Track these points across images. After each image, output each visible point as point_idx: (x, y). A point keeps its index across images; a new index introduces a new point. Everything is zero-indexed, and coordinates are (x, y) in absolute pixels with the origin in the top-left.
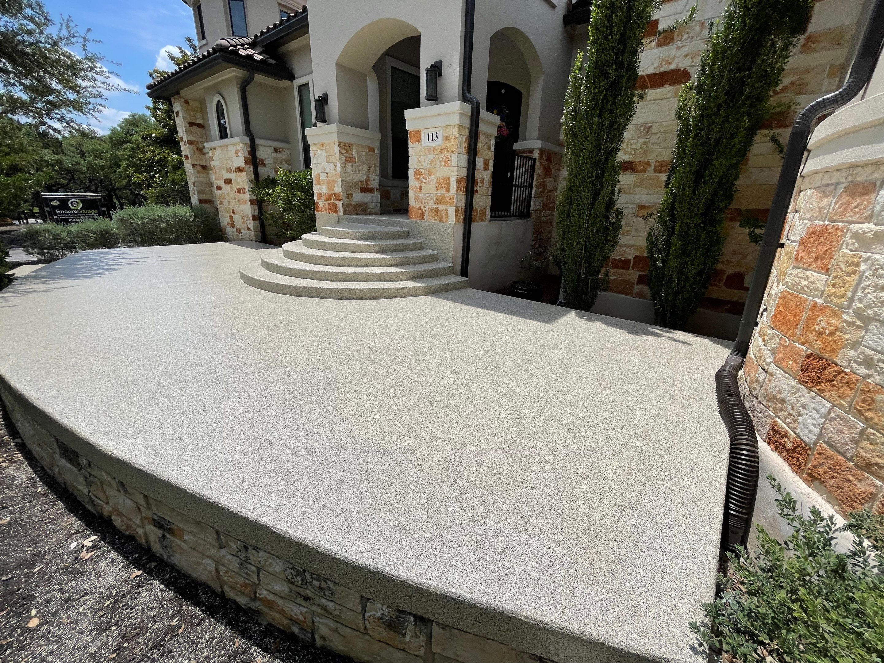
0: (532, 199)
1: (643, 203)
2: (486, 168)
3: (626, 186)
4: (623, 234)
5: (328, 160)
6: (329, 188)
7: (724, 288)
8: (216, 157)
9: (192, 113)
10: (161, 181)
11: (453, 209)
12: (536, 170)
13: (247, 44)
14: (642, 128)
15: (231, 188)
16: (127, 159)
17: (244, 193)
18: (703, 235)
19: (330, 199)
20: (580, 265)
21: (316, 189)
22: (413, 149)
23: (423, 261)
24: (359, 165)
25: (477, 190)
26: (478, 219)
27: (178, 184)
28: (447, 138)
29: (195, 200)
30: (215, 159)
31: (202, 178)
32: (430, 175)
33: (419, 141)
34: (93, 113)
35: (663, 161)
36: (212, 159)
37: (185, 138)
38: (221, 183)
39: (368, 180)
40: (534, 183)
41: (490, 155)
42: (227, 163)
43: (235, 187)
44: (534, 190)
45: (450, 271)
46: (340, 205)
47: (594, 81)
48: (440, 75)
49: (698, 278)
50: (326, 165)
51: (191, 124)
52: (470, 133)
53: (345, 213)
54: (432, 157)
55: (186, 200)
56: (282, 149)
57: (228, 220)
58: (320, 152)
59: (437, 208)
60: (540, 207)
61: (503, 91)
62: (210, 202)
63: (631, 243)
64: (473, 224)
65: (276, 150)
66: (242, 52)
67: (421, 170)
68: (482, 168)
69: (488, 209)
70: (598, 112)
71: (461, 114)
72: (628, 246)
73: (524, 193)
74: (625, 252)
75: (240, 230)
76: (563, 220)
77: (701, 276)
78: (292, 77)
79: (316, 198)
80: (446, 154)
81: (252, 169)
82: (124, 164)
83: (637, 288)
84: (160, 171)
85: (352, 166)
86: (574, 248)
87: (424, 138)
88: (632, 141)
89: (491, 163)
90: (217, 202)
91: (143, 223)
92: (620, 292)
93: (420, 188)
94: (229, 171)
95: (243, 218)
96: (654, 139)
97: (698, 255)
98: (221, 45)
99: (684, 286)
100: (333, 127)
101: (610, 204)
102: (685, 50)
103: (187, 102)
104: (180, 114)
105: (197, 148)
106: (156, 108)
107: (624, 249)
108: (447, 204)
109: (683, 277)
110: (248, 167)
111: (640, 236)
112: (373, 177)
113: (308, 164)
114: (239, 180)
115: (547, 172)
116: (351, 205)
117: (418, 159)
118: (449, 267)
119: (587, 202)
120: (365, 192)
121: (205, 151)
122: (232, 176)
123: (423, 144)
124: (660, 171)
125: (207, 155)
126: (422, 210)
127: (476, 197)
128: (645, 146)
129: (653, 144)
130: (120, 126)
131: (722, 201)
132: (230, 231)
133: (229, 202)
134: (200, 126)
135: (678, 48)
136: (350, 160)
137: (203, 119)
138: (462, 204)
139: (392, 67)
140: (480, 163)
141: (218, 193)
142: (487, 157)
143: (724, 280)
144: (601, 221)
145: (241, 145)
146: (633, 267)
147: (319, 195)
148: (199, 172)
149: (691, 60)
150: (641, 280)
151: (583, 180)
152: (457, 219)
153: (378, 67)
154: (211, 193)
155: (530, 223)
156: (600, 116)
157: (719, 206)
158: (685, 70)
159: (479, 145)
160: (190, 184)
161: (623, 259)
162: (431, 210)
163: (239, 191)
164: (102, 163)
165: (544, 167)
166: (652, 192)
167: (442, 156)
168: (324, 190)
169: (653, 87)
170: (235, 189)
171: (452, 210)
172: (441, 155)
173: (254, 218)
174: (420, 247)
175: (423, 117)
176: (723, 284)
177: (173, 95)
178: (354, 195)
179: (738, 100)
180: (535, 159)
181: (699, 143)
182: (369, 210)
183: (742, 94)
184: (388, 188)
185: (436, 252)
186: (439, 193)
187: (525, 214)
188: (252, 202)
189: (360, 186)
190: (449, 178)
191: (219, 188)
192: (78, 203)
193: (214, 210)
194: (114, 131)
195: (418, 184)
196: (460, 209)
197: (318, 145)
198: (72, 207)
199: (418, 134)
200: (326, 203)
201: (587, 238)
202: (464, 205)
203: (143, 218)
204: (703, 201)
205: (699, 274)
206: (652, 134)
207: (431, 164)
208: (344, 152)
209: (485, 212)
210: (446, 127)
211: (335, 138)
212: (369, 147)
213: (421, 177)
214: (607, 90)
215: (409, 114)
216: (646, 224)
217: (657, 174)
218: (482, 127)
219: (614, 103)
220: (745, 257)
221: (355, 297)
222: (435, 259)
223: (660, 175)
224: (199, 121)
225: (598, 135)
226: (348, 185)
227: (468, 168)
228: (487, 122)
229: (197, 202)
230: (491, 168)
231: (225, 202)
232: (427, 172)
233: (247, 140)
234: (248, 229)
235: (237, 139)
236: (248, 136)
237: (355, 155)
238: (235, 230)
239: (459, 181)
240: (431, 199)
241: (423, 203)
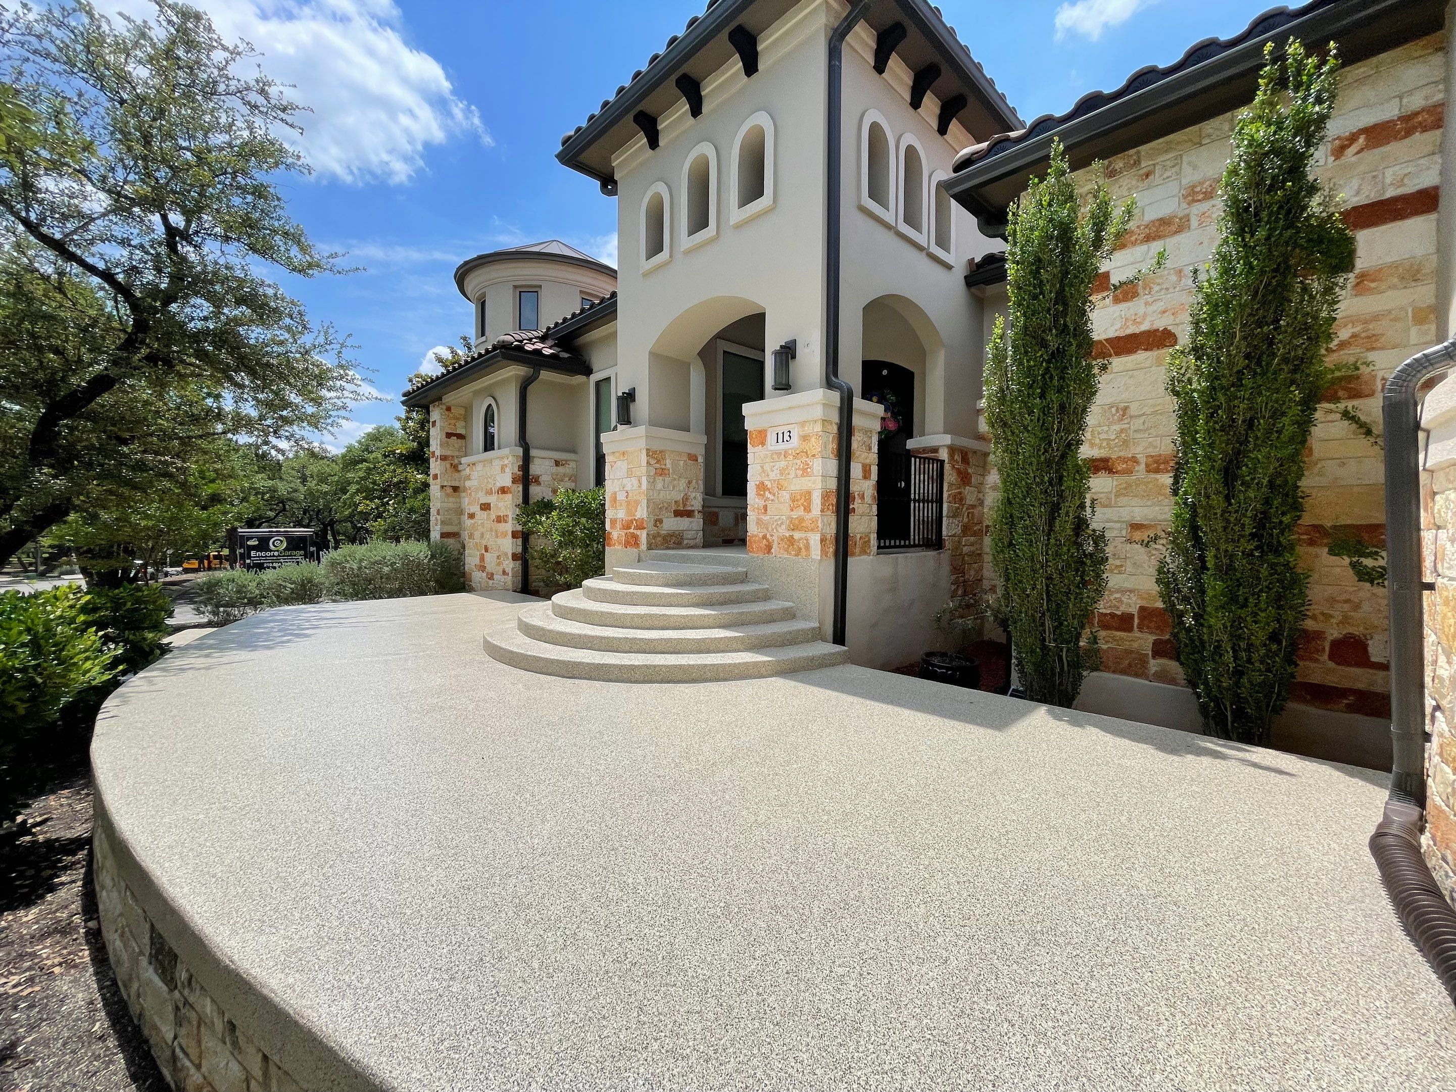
0: (944, 519)
1: (1138, 519)
2: (866, 475)
3: (1102, 495)
4: (1112, 571)
5: (630, 474)
6: (629, 512)
7: (1331, 665)
8: (475, 475)
9: (453, 422)
10: (395, 508)
11: (818, 537)
12: (945, 477)
13: (536, 338)
14: (1114, 410)
15: (488, 515)
16: (358, 483)
17: (506, 522)
18: (1264, 571)
19: (630, 528)
20: (1043, 625)
21: (609, 514)
22: (754, 454)
23: (770, 618)
24: (675, 479)
25: (854, 508)
26: (857, 550)
27: (415, 512)
28: (805, 438)
29: (435, 535)
30: (472, 477)
31: (451, 503)
32: (780, 489)
33: (763, 444)
34: (331, 429)
35: (1160, 455)
36: (468, 478)
37: (438, 453)
38: (476, 509)
39: (686, 499)
40: (945, 495)
41: (873, 457)
42: (488, 482)
43: (493, 514)
44: (945, 506)
45: (816, 635)
46: (643, 535)
47: (1026, 352)
48: (794, 357)
49: (1274, 647)
50: (625, 481)
51: (449, 435)
52: (840, 428)
53: (650, 548)
54: (783, 464)
55: (423, 533)
56: (566, 461)
57: (477, 561)
58: (619, 463)
59: (792, 536)
60: (959, 530)
61: (885, 372)
62: (455, 535)
63: (1127, 585)
64: (850, 559)
65: (557, 463)
66: (529, 347)
67: (767, 483)
68: (860, 477)
69: (874, 536)
70: (1039, 391)
71: (824, 404)
72: (1123, 591)
73: (929, 511)
74: (1120, 601)
75: (492, 574)
76: (1002, 551)
77: (1279, 643)
78: (588, 371)
79: (608, 527)
80: (804, 459)
81: (520, 488)
82: (353, 488)
83: (1154, 665)
84: (397, 496)
85: (664, 481)
86: (1028, 596)
87: (771, 438)
88: (1099, 429)
89: (874, 469)
90: (465, 535)
91: (360, 568)
92: (1123, 672)
93: (765, 508)
94: (489, 492)
95: (498, 557)
96: (1137, 424)
97: (1263, 605)
98: (503, 342)
99: (1249, 661)
100: (640, 431)
101: (1081, 524)
102: (1160, 306)
103: (449, 409)
104: (438, 424)
105: (452, 464)
106: (408, 418)
107: (1118, 595)
108: (806, 530)
109: (1243, 645)
110: (515, 486)
111: (1142, 574)
112: (693, 495)
113: (600, 479)
114: (501, 504)
115: (965, 478)
116: (659, 535)
117: (762, 467)
118: (814, 629)
119: (1041, 523)
120: (682, 516)
121: (460, 467)
122: (492, 499)
123: (770, 448)
124: (1157, 471)
125: (463, 473)
126: (768, 540)
127: (852, 519)
128: (1123, 435)
129: (1135, 431)
130: (359, 442)
131: (1284, 514)
132: (477, 577)
133: (482, 535)
134: (460, 437)
135: (1146, 303)
136: (662, 472)
137: (466, 427)
138: (831, 529)
139: (724, 352)
140: (856, 470)
141: (469, 522)
142: (868, 461)
143: (1327, 649)
144: (1069, 550)
145: (510, 458)
146: (1140, 628)
147: (613, 522)
148: (448, 495)
149: (1172, 317)
150: (1159, 650)
151: (1029, 488)
152: (824, 552)
153: (706, 354)
154: (460, 523)
155: (945, 556)
156: (1042, 396)
157: (1281, 522)
158: (1165, 329)
159: (854, 445)
160: (433, 511)
161: (1119, 613)
162: (782, 540)
163: (499, 519)
164: (325, 488)
165: (959, 472)
166: (1149, 503)
167: (798, 462)
168: (621, 514)
169: (1118, 354)
170: (493, 517)
171: (815, 539)
172: (796, 461)
173: (515, 557)
174: (766, 596)
175: (769, 412)
176: (1326, 657)
177: (433, 402)
178: (665, 520)
179: (1269, 364)
180: (942, 462)
181: (1217, 427)
182: (685, 542)
183: (1274, 355)
184: (716, 510)
185: (791, 604)
186: (795, 515)
187: (935, 543)
188: (514, 535)
189: (674, 508)
190: (809, 493)
191: (472, 516)
192: (281, 541)
193: (459, 546)
194: (350, 449)
195: (761, 503)
196: (828, 537)
197: (617, 454)
198: (272, 547)
199: (762, 435)
200: (623, 533)
201: (1049, 578)
202: (834, 531)
203: (361, 560)
204: (1249, 514)
205: (1274, 637)
206: (1131, 417)
207: (782, 474)
208: (653, 462)
209: (869, 541)
210: (803, 424)
211: (642, 444)
212: (689, 454)
213: (767, 493)
214: (1049, 362)
215: (748, 409)
216: (1150, 555)
217: (1152, 476)
218: (857, 421)
219: (1062, 378)
220: (1357, 607)
221: (659, 678)
222: (789, 615)
223: (1158, 476)
224: (462, 432)
225: (1044, 423)
226: (656, 507)
227: (839, 479)
228: (864, 414)
229: (438, 537)
230: (874, 476)
231: (477, 535)
232: (775, 485)
233: (520, 451)
234: (504, 573)
235: (506, 451)
236: (521, 446)
237: (669, 466)
238: (484, 575)
239: (825, 496)
240: (782, 523)
241: (770, 529)
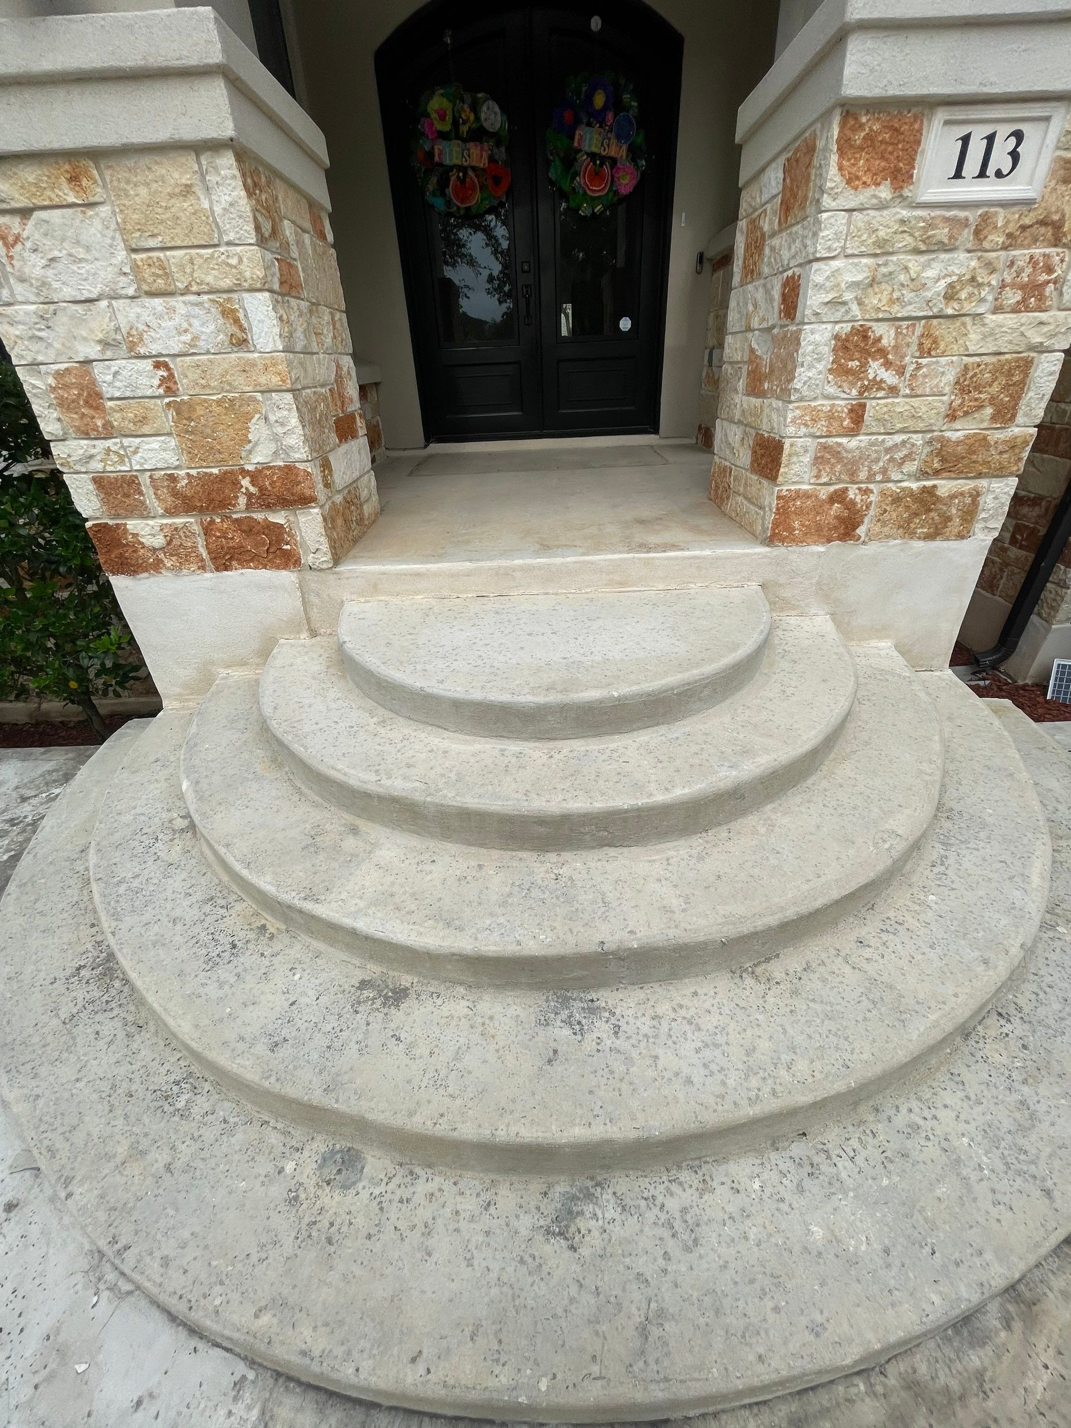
6: (197, 446)
11: (1010, 486)
19: (222, 504)
22: (849, 216)
24: (313, 308)
32: (925, 351)
33: (899, 175)
39: (339, 381)
46: (307, 523)
50: (139, 312)
53: (335, 556)
54: (962, 260)
59: (930, 491)
67: (880, 330)
80: (1043, 249)
87: (938, 157)
93: (857, 414)
112: (345, 363)
116: (336, 511)
117: (875, 270)
120: (346, 437)
123: (924, 194)
126: (850, 506)
136: (290, 276)
147: (117, 486)
162: (897, 500)
167: (1020, 258)
168: (158, 456)
171: (1000, 492)
172: (1011, 253)
175: (969, 26)
178: (332, 460)
186: (957, 432)
189: (333, 411)
195: (846, 398)
199: (904, 129)
200: (190, 522)
212: (311, 206)
213: (873, 364)
226: (314, 419)
232: (910, 339)
237: (294, 250)
240: (908, 457)
241: (863, 475)
